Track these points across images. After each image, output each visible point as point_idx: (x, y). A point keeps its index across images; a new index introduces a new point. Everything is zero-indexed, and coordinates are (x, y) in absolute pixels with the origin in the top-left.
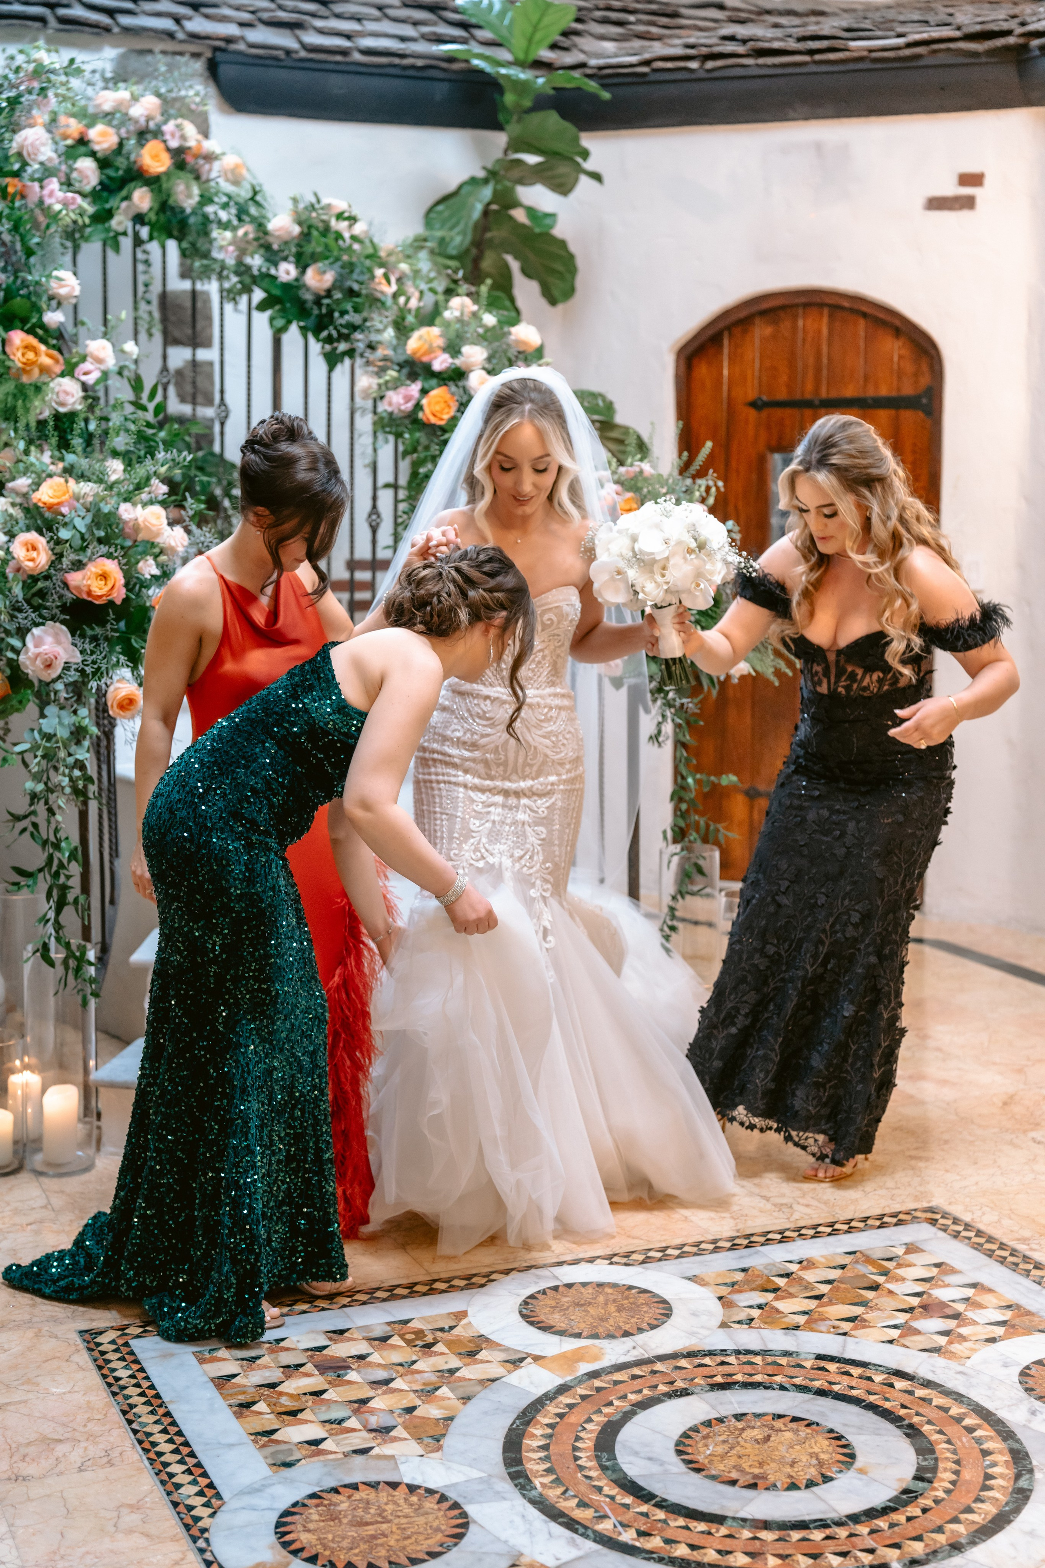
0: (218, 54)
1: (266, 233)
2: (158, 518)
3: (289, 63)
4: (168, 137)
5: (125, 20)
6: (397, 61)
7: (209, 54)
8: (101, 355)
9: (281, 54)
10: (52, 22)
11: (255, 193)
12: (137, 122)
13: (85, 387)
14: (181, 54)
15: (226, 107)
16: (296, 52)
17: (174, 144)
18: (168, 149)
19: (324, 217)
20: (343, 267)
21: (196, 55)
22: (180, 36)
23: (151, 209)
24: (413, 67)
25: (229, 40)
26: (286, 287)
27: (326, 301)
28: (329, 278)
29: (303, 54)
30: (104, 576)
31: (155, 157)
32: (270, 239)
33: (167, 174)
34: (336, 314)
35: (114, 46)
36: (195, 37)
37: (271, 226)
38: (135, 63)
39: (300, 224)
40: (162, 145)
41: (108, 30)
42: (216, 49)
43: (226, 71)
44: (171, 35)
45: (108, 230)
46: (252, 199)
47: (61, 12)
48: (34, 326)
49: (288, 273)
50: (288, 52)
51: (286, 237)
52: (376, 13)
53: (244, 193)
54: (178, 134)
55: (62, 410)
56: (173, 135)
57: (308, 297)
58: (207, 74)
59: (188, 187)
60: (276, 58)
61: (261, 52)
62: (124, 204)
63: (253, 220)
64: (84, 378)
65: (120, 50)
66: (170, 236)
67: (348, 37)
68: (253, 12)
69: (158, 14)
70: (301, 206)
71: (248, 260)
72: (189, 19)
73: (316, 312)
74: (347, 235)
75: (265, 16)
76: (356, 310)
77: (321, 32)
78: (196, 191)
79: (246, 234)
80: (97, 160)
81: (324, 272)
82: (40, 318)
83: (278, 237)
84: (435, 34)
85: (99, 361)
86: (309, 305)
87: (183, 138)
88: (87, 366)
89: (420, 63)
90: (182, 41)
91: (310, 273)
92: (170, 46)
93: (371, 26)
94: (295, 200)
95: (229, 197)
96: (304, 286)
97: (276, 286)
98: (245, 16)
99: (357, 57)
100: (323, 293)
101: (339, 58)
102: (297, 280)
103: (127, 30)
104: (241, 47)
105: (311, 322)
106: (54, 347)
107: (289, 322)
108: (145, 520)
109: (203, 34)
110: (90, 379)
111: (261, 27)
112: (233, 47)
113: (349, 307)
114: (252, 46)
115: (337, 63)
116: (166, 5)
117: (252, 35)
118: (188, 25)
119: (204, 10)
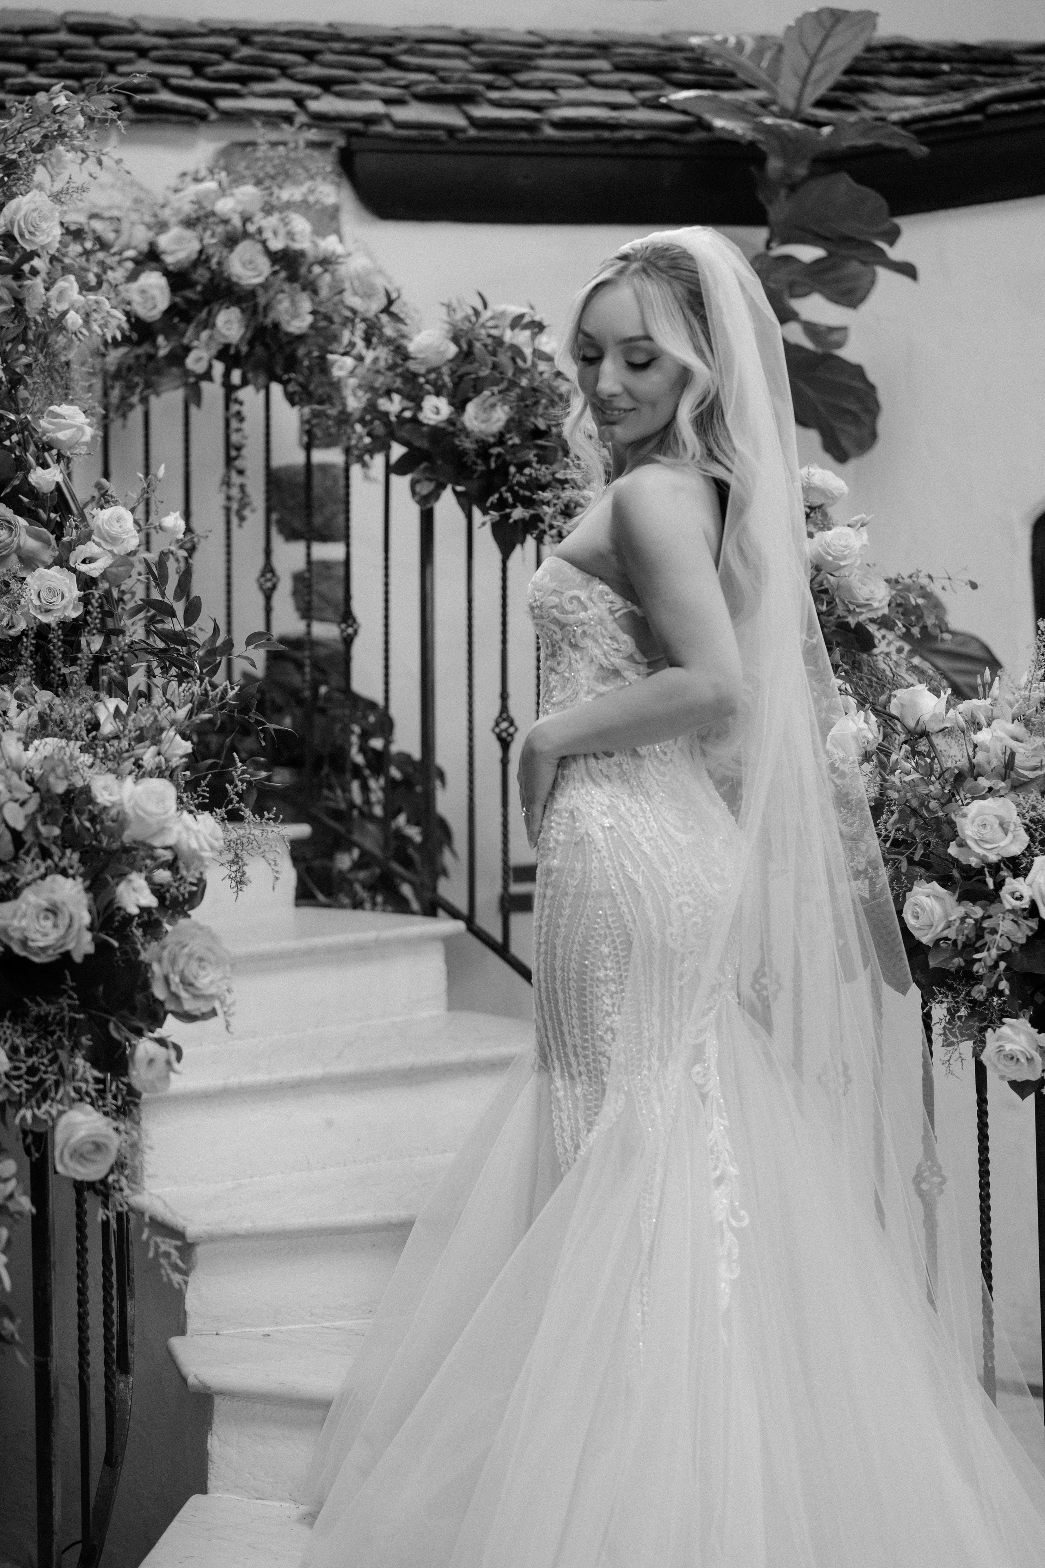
0: (354, 140)
1: (406, 357)
2: (162, 800)
3: (452, 146)
4: (268, 234)
5: (224, 101)
6: (607, 134)
7: (341, 142)
8: (115, 529)
9: (441, 135)
10: (128, 111)
11: (390, 302)
12: (226, 222)
13: (86, 583)
14: (301, 144)
15: (365, 215)
16: (463, 131)
17: (276, 245)
18: (268, 252)
19: (494, 332)
20: (521, 398)
21: (322, 146)
22: (301, 119)
23: (242, 338)
24: (629, 141)
25: (368, 122)
26: (437, 434)
27: (495, 451)
28: (500, 416)
29: (473, 133)
31: (249, 263)
32: (412, 366)
33: (265, 286)
34: (512, 469)
35: (211, 138)
36: (320, 119)
37: (412, 347)
38: (239, 159)
39: (455, 339)
40: (259, 247)
42: (350, 134)
43: (365, 162)
44: (288, 118)
45: (187, 373)
46: (386, 310)
47: (139, 98)
48: (17, 490)
49: (438, 412)
50: (451, 131)
51: (435, 361)
52: (576, 79)
53: (375, 305)
54: (282, 231)
55: (45, 619)
56: (275, 233)
57: (468, 445)
58: (339, 169)
59: (293, 303)
60: (438, 139)
61: (412, 135)
62: (204, 335)
63: (389, 342)
64: (83, 568)
65: (219, 143)
66: (273, 377)
67: (536, 108)
68: (402, 88)
69: (272, 94)
70: (459, 315)
71: (383, 404)
72: (316, 97)
73: (481, 468)
74: (528, 351)
75: (421, 89)
76: (541, 460)
77: (497, 104)
78: (306, 304)
79: (376, 360)
80: (167, 273)
81: (493, 406)
82: (25, 478)
83: (423, 361)
85: (113, 540)
86: (471, 458)
87: (291, 235)
88: (89, 549)
89: (640, 135)
90: (303, 126)
91: (471, 408)
92: (287, 134)
93: (569, 95)
94: (450, 308)
95: (354, 311)
96: (464, 430)
97: (423, 435)
98: (392, 92)
99: (549, 132)
100: (492, 440)
101: (523, 135)
102: (450, 421)
103: (226, 116)
104: (386, 127)
105: (475, 485)
106: (46, 524)
107: (441, 487)
108: (136, 805)
109: (333, 114)
110: (94, 570)
111: (414, 103)
112: (373, 130)
113: (531, 456)
114: (401, 126)
115: (521, 141)
116: (283, 85)
117: (401, 114)
118: (314, 106)
119: (337, 88)
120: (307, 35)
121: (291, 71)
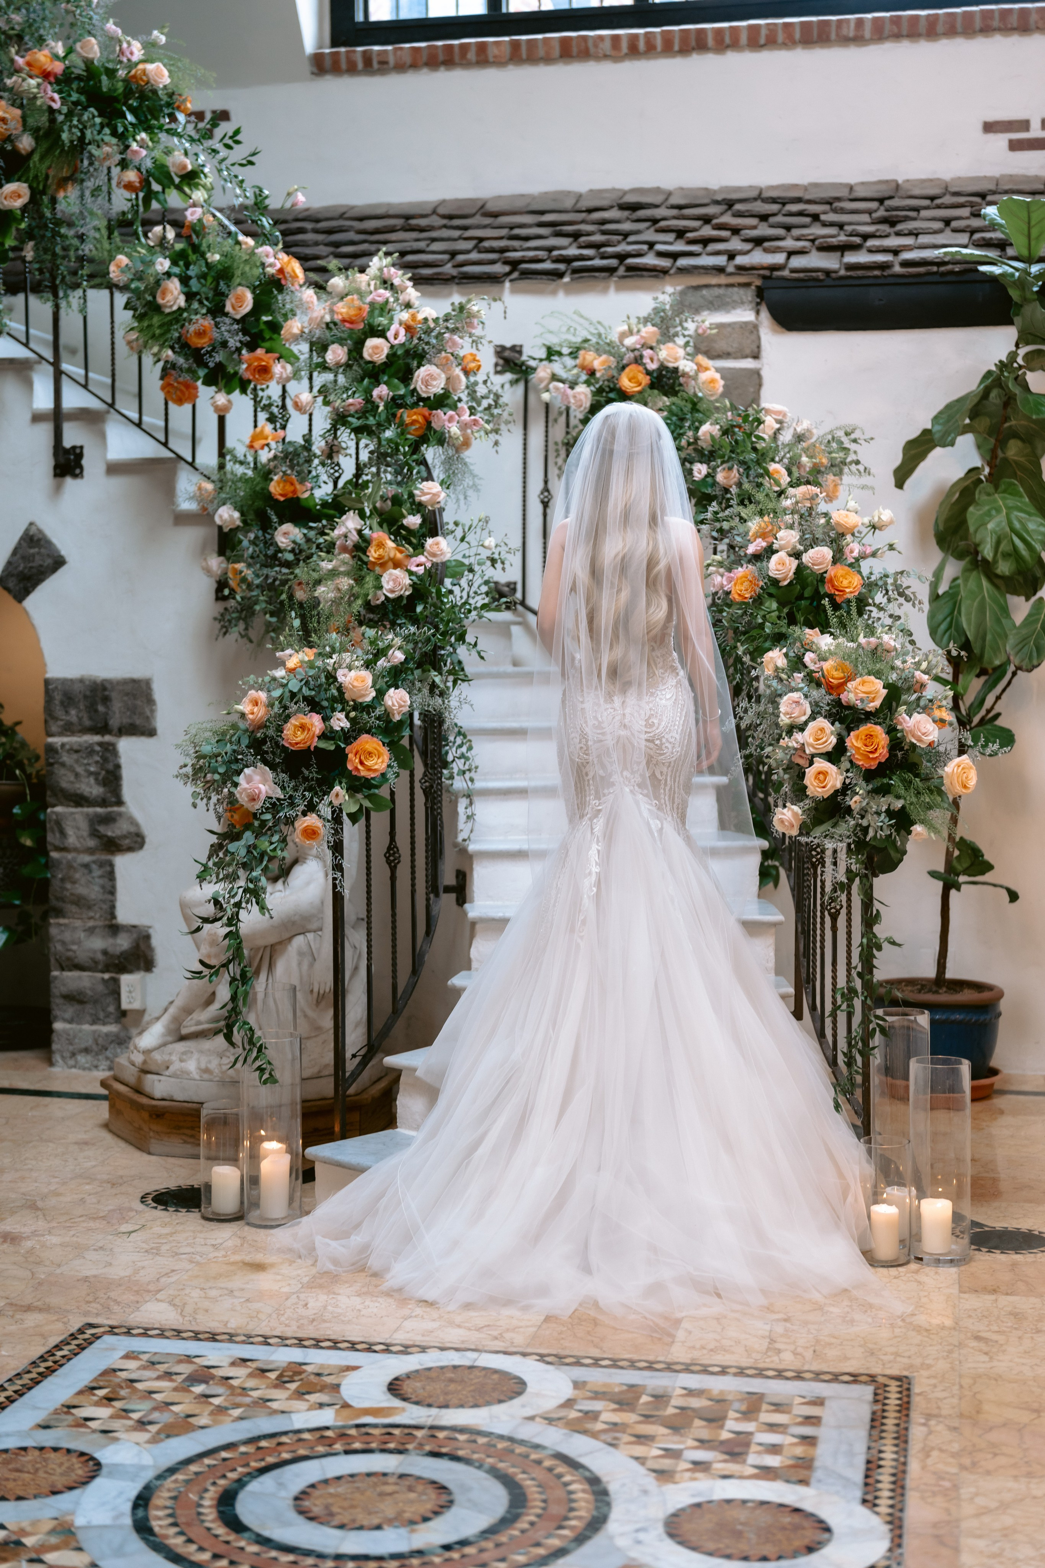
0: (763, 281)
3: (829, 282)
4: (646, 360)
5: (682, 262)
6: (935, 269)
7: (758, 282)
9: (821, 276)
10: (621, 271)
13: (415, 577)
14: (732, 285)
15: (777, 327)
16: (836, 272)
17: (652, 366)
18: (647, 371)
21: (747, 285)
22: (730, 269)
24: (951, 273)
25: (774, 268)
29: (842, 272)
30: (303, 727)
31: (633, 379)
35: (672, 285)
36: (741, 269)
38: (691, 298)
40: (641, 368)
41: (665, 272)
42: (764, 277)
43: (770, 295)
44: (720, 270)
47: (630, 261)
50: (828, 273)
52: (939, 225)
54: (656, 358)
55: (392, 596)
56: (652, 360)
57: (718, 492)
58: (758, 300)
60: (816, 280)
61: (801, 275)
64: (414, 569)
65: (679, 288)
67: (896, 252)
68: (813, 241)
69: (717, 253)
72: (746, 253)
77: (870, 251)
80: (592, 386)
82: (402, 521)
84: (984, 239)
85: (434, 555)
87: (664, 360)
88: (421, 559)
89: (957, 268)
90: (731, 274)
91: (719, 471)
92: (722, 280)
93: (923, 239)
96: (718, 483)
98: (801, 245)
99: (897, 269)
101: (877, 273)
103: (682, 271)
104: (786, 273)
109: (756, 264)
110: (421, 570)
111: (814, 253)
112: (776, 274)
114: (793, 271)
115: (876, 277)
116: (735, 244)
117: (797, 262)
118: (740, 260)
119: (766, 244)
120: (774, 201)
121: (743, 232)
